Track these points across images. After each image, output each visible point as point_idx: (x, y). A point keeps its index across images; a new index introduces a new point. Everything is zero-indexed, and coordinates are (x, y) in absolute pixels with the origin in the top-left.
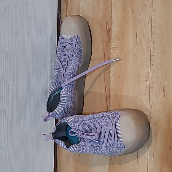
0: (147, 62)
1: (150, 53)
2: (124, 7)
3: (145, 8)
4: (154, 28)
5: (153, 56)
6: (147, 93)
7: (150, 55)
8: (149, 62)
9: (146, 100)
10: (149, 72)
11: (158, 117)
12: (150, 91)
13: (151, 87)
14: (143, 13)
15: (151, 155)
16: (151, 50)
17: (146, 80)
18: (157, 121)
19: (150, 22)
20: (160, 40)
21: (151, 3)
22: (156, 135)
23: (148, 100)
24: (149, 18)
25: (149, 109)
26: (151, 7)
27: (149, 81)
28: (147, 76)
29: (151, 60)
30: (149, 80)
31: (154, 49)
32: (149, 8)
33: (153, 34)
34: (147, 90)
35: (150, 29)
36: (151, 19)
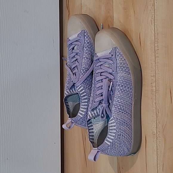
0: (151, 63)
1: (154, 55)
2: (126, 9)
3: (147, 8)
4: (157, 28)
5: (158, 57)
6: (153, 97)
7: (154, 57)
8: (153, 63)
9: (153, 104)
10: (155, 74)
11: (166, 122)
12: (157, 94)
13: (157, 91)
14: (145, 13)
15: (161, 163)
16: (155, 51)
17: (152, 83)
18: (165, 126)
19: (153, 22)
20: (164, 40)
21: (153, 2)
22: (165, 141)
23: (154, 104)
24: (152, 18)
25: (156, 114)
26: (153, 7)
27: (155, 84)
28: (153, 79)
29: (156, 62)
30: (155, 82)
31: (158, 50)
32: (151, 7)
33: (157, 34)
34: (153, 93)
35: (153, 29)
36: (154, 18)
